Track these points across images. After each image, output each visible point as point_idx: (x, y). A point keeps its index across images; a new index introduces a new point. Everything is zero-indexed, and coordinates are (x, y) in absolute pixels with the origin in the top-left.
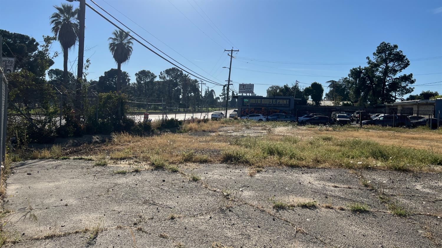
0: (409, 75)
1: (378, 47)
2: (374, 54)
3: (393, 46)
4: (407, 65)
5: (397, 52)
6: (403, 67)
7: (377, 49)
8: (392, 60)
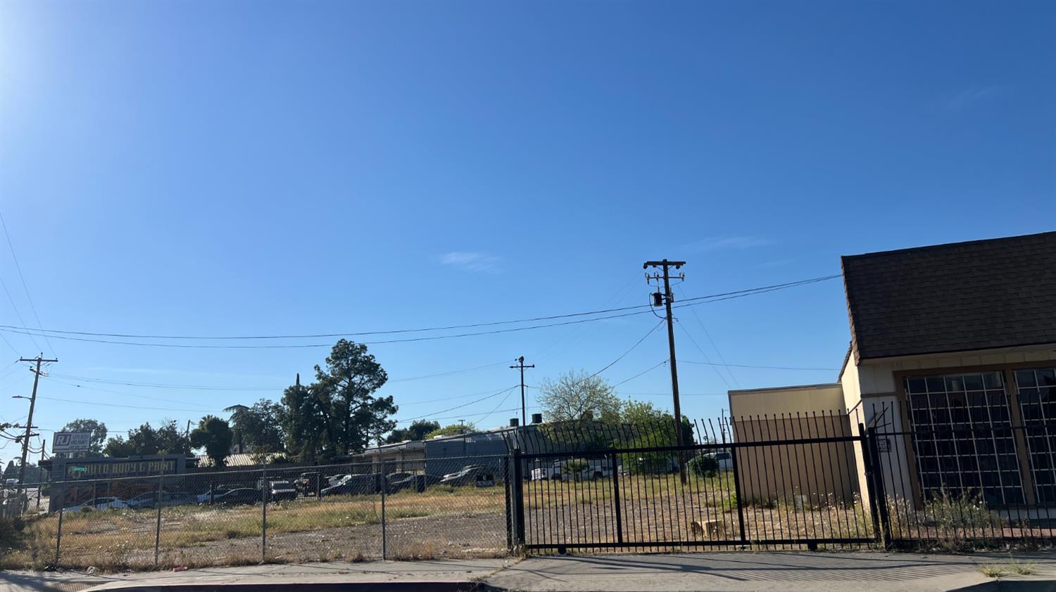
0: (388, 399)
1: (334, 348)
2: (328, 360)
3: (359, 347)
4: (383, 380)
5: (367, 357)
6: (377, 384)
7: (332, 351)
8: (358, 372)
